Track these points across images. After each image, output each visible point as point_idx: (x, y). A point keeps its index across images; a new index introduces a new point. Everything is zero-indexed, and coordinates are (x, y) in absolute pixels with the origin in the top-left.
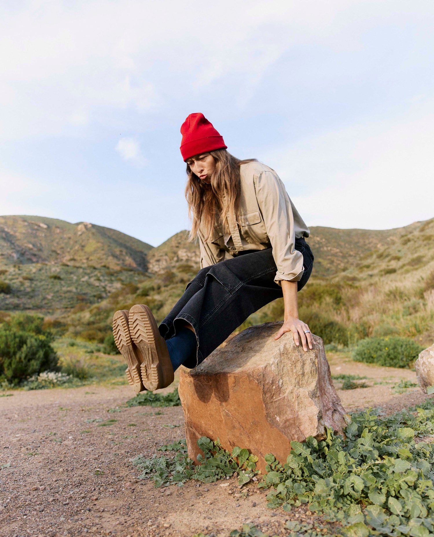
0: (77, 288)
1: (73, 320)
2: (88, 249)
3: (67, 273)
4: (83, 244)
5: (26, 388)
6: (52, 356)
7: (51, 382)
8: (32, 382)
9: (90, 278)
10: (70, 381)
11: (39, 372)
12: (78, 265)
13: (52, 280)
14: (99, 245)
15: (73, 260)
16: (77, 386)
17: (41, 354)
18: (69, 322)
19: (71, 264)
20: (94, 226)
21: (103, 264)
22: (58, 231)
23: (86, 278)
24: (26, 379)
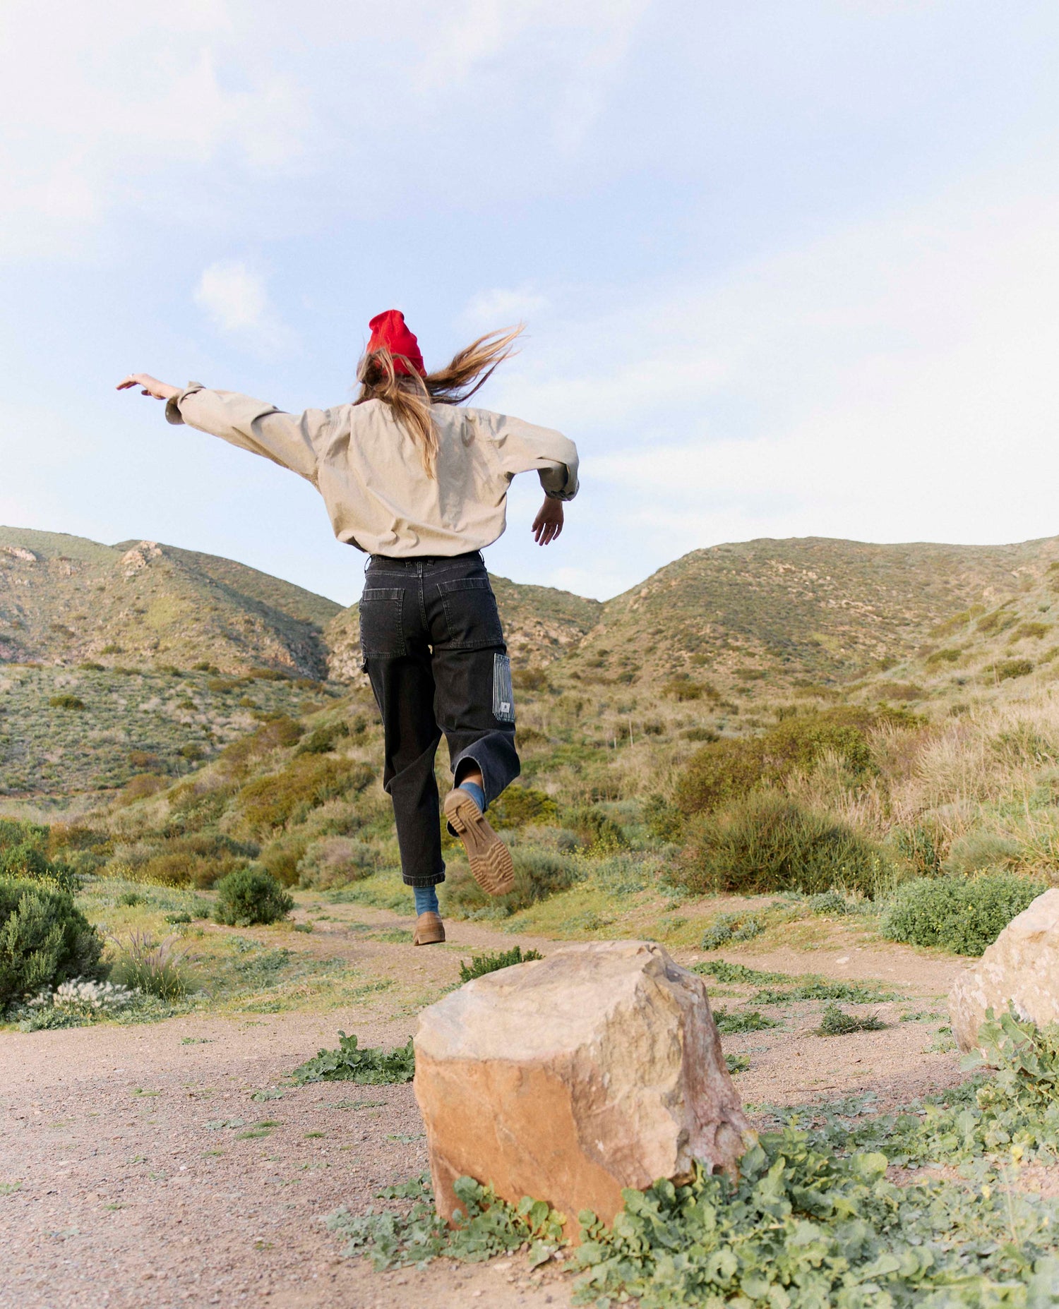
0: (129, 733)
1: (123, 823)
2: (155, 619)
3: (99, 688)
4: (140, 604)
5: (24, 1025)
6: (84, 938)
7: (87, 1008)
8: (39, 1008)
9: (165, 700)
10: (134, 1005)
11: (54, 983)
12: (129, 665)
13: (60, 709)
14: (186, 605)
15: (115, 650)
16: (156, 1017)
17: (57, 934)
18: (115, 831)
19: (109, 662)
20: (167, 551)
21: (200, 661)
22: (67, 568)
23: (154, 701)
24: (21, 1000)
